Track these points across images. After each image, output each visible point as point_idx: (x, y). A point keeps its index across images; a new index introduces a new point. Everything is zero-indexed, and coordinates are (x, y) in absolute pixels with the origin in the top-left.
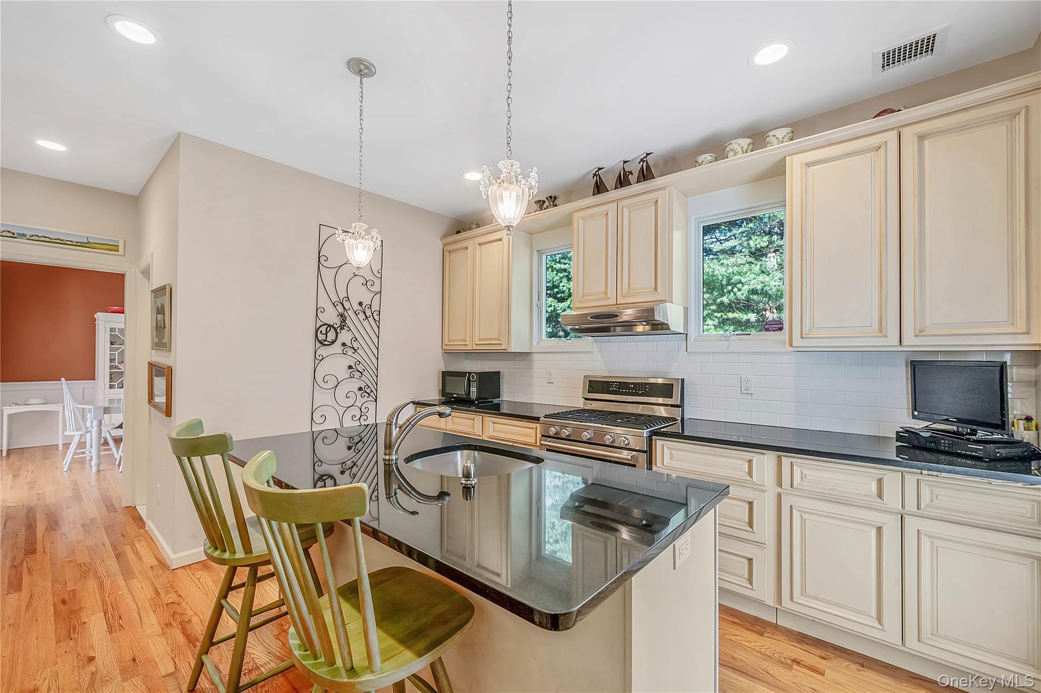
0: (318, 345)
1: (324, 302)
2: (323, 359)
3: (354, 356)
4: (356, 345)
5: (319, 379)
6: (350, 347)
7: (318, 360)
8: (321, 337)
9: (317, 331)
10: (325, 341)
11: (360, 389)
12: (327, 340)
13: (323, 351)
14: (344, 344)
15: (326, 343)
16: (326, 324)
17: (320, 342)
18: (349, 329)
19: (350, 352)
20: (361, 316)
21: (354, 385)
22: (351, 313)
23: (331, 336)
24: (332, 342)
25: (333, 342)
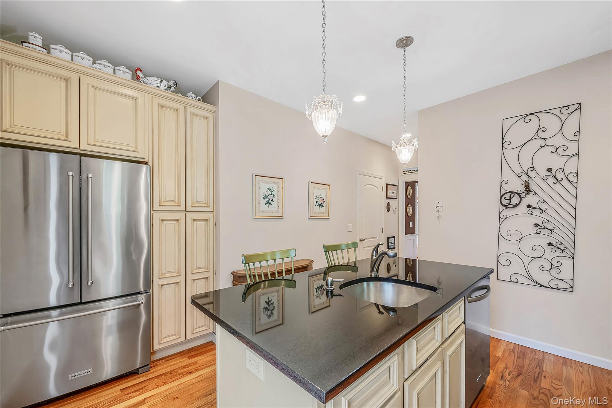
0: (502, 208)
1: (508, 175)
2: (507, 218)
3: (542, 215)
4: (543, 207)
5: (503, 232)
6: (538, 209)
7: (502, 219)
8: (505, 202)
9: (501, 197)
10: (509, 204)
11: (550, 244)
12: (511, 204)
13: (508, 212)
14: (529, 206)
15: (510, 206)
16: (509, 192)
17: (505, 206)
18: (535, 194)
19: (537, 212)
20: (551, 181)
21: (543, 240)
22: (538, 180)
23: (515, 200)
24: (515, 205)
25: (517, 205)
